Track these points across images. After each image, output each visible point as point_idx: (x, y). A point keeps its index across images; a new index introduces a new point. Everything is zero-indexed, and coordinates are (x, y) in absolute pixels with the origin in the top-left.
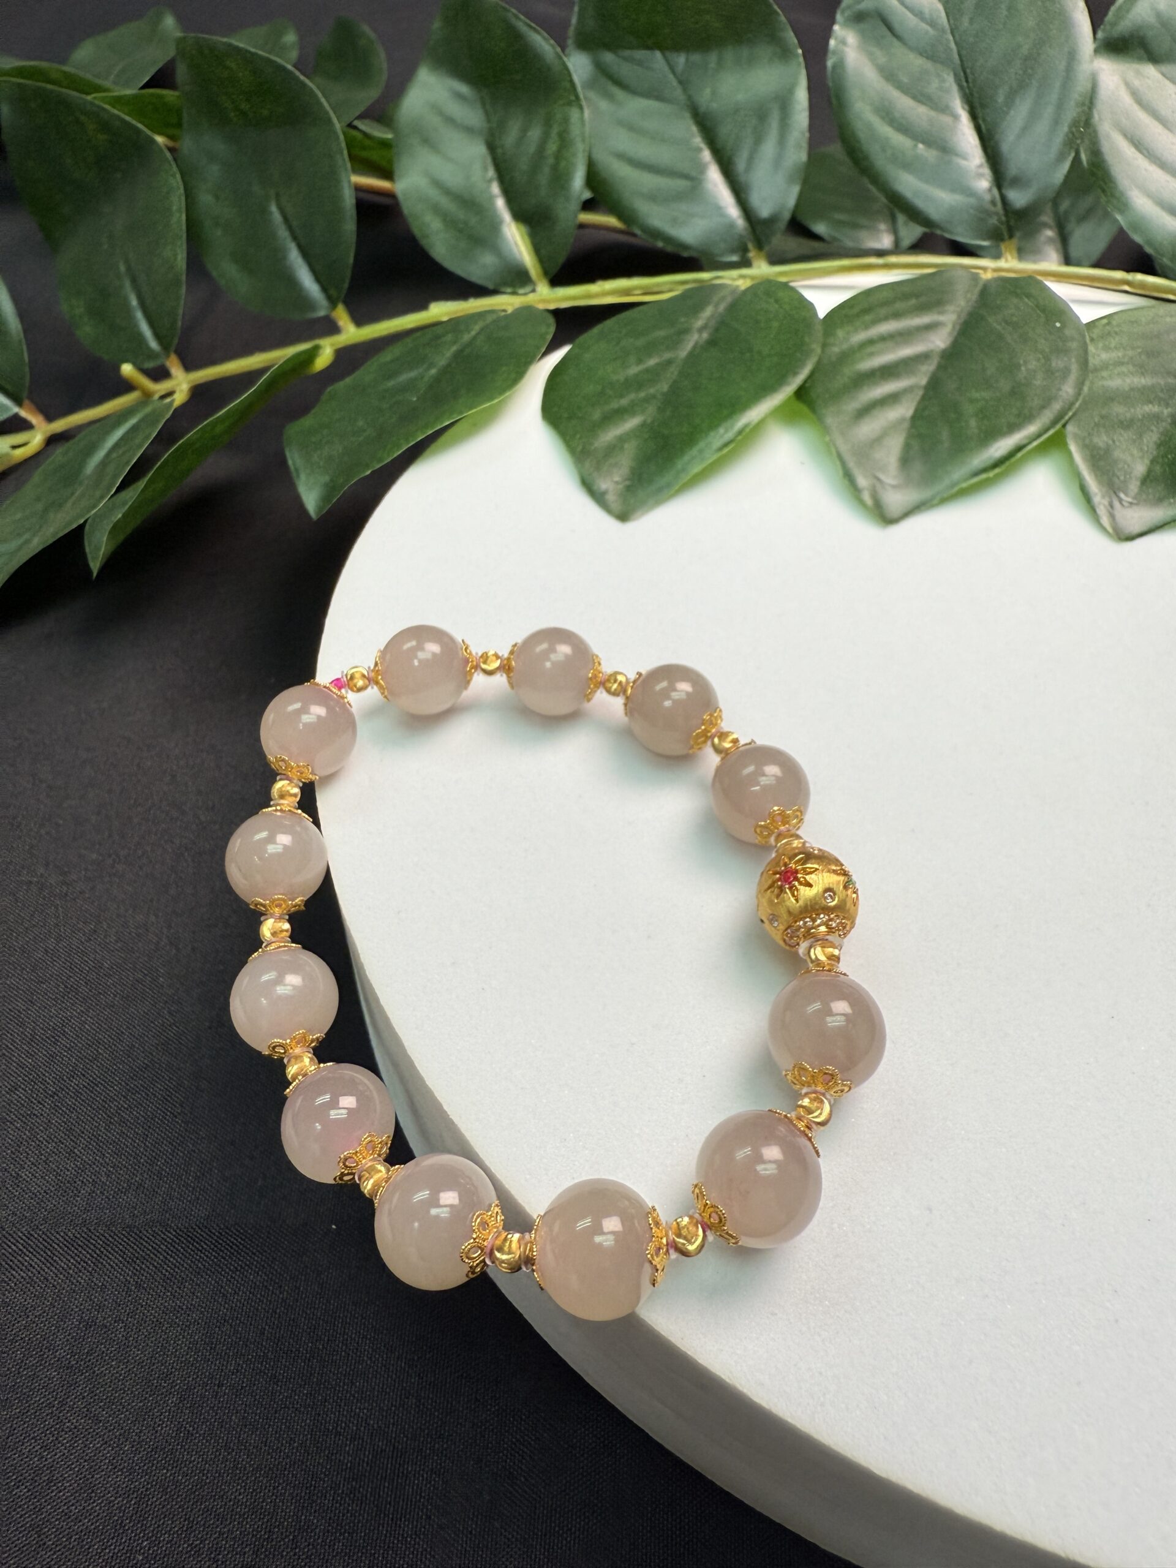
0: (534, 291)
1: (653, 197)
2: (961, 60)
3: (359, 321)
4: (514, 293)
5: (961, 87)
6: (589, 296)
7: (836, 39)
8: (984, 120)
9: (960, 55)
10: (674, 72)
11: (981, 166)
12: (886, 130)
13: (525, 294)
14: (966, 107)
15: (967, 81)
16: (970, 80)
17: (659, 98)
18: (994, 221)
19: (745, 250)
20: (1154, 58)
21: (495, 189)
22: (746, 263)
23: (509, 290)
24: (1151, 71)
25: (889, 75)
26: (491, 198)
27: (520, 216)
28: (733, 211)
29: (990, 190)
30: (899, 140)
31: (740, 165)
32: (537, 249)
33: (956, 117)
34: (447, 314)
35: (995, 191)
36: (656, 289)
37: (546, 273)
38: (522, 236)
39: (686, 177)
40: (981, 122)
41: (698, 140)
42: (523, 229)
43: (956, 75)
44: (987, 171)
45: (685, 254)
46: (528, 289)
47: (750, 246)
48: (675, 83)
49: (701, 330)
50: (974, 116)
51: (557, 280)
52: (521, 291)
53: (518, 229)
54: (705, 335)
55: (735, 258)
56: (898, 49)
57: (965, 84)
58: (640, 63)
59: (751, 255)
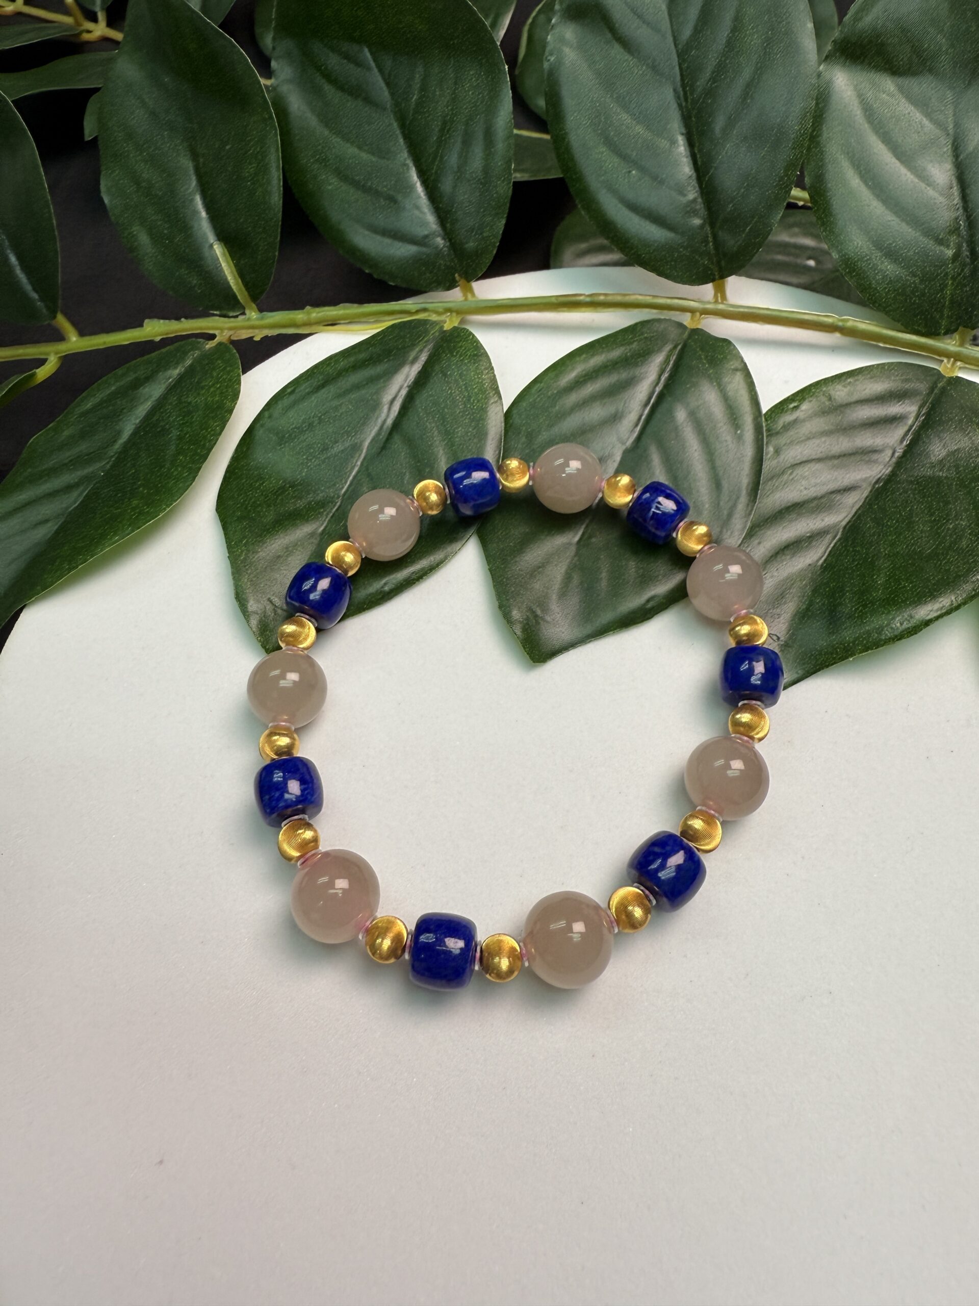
0: (244, 314)
2: (682, 75)
3: (82, 333)
4: (224, 315)
5: (680, 106)
6: (296, 325)
7: (553, 35)
8: (700, 151)
9: (681, 69)
10: (381, 71)
11: (694, 200)
12: (600, 151)
13: (236, 317)
14: (684, 131)
15: (686, 100)
16: (689, 100)
17: (368, 100)
18: (705, 261)
20: (893, 69)
21: (199, 203)
23: (216, 312)
24: (889, 84)
25: (607, 83)
26: (194, 214)
27: (223, 237)
28: (440, 241)
29: (702, 227)
31: (446, 185)
32: (241, 273)
33: (673, 142)
34: (161, 335)
35: (708, 228)
36: (363, 319)
37: (253, 296)
38: (226, 260)
39: (391, 197)
40: (696, 152)
41: (404, 156)
42: (226, 248)
43: (675, 90)
44: (700, 206)
45: (392, 283)
46: (239, 312)
48: (382, 84)
50: (691, 143)
51: (265, 305)
52: (231, 314)
53: (221, 250)
56: (617, 50)
57: (684, 104)
58: (347, 57)
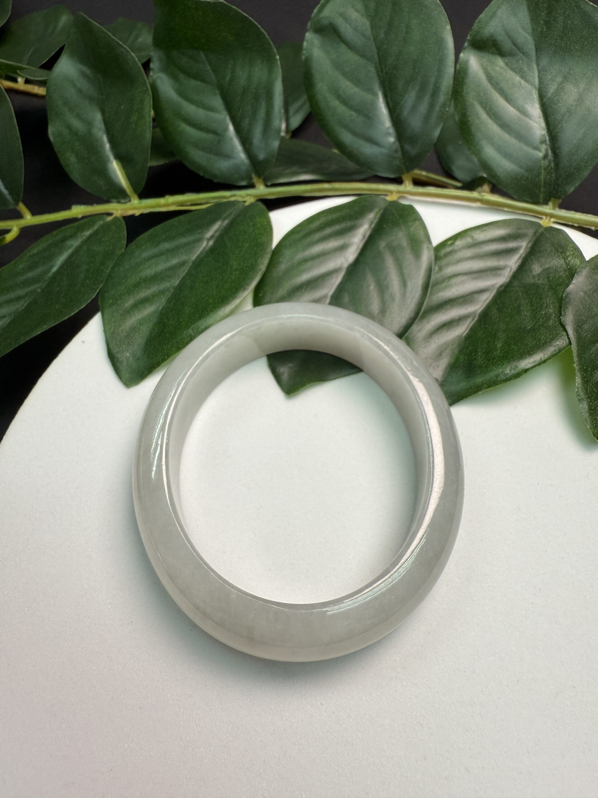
0: (130, 201)
1: (196, 145)
2: (380, 60)
3: (34, 214)
4: (119, 202)
6: (159, 206)
7: (307, 41)
8: (391, 100)
9: (379, 56)
11: (389, 128)
12: (335, 103)
13: (125, 203)
14: (381, 89)
15: (382, 72)
17: (203, 80)
18: (397, 162)
19: (251, 178)
20: (501, 54)
21: (105, 139)
22: (251, 186)
23: (115, 200)
24: (500, 61)
25: (338, 66)
26: (102, 146)
27: (119, 157)
28: (243, 156)
29: (394, 143)
30: (341, 109)
31: (245, 124)
32: (129, 177)
33: (376, 95)
34: (81, 213)
35: (398, 143)
36: (199, 202)
37: (135, 190)
38: (120, 170)
39: (215, 133)
40: (389, 100)
42: (120, 164)
44: (392, 130)
45: (216, 181)
46: (127, 200)
47: (253, 175)
48: (211, 71)
49: (208, 240)
51: (142, 195)
52: (123, 201)
53: (117, 165)
54: (211, 243)
55: (244, 183)
58: (192, 58)
59: (255, 180)
